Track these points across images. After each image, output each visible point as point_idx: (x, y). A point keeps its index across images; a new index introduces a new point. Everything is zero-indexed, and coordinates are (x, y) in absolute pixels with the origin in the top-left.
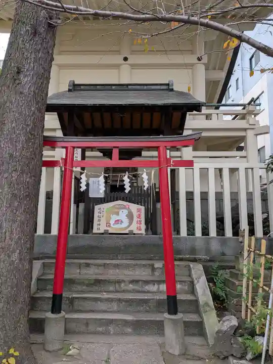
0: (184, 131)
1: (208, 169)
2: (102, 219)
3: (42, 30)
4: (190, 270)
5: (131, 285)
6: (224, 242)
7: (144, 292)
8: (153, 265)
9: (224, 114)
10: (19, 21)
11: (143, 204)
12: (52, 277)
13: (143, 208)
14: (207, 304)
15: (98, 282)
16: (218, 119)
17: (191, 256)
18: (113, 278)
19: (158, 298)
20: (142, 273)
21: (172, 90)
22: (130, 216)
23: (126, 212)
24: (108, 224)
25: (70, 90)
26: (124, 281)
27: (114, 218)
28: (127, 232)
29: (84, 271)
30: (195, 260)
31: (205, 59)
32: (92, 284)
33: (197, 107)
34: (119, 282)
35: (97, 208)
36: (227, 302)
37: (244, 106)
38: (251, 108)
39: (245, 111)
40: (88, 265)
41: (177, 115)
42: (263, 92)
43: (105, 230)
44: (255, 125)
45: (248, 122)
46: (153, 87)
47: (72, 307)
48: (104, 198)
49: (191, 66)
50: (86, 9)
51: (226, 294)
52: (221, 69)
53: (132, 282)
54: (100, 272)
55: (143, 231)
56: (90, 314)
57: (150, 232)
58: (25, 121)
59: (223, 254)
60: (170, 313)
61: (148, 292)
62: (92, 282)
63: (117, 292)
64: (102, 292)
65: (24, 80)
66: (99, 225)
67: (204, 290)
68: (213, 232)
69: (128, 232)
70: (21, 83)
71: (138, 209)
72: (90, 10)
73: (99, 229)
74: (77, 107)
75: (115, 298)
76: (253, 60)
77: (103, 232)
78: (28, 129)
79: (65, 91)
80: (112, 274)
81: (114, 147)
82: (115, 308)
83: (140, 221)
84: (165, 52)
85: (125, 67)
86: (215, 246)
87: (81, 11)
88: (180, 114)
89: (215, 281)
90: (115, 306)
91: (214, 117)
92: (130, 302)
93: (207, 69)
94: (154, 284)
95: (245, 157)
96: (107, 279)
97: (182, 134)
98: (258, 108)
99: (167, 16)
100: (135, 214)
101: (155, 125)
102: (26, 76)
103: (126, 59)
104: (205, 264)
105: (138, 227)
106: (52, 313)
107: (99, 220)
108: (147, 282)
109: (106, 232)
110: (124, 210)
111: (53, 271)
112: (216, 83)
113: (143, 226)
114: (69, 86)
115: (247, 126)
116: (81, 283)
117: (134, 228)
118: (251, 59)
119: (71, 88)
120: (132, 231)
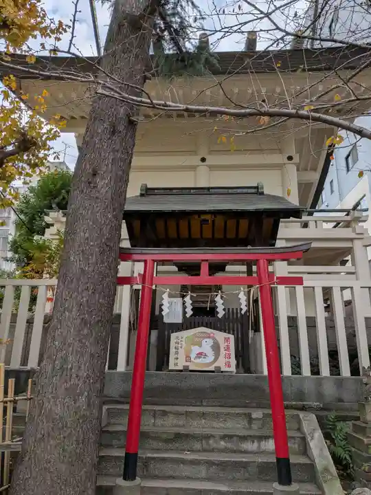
0: (277, 241)
1: (313, 288)
2: (180, 350)
3: (121, 128)
4: (299, 422)
5: (222, 443)
6: (340, 383)
7: (241, 452)
8: (250, 415)
9: (324, 221)
10: (95, 119)
11: (231, 332)
12: (125, 429)
13: (232, 337)
14: (326, 470)
15: (178, 437)
16: (316, 227)
17: (298, 403)
18: (197, 431)
19: (260, 461)
20: (237, 426)
21: (262, 193)
22: (216, 348)
23: (210, 342)
24: (188, 358)
25: (142, 195)
26: (213, 436)
27: (196, 350)
28: (212, 368)
29: (159, 422)
30: (303, 408)
31: (296, 159)
32: (171, 439)
33: (295, 213)
34: (208, 437)
35: (173, 336)
36: (353, 467)
37: (348, 212)
38: (356, 214)
39: (348, 218)
40: (165, 413)
41: (267, 223)
42: (365, 196)
43: (184, 366)
44: (362, 234)
45: (354, 230)
46: (239, 191)
47: (147, 471)
48: (182, 324)
49: (280, 167)
50: (174, 104)
51: (350, 456)
52: (315, 170)
53: (224, 437)
54: (181, 423)
55: (233, 369)
56: (169, 481)
57: (241, 369)
58: (101, 230)
59: (341, 400)
60: (281, 483)
61: (246, 452)
62: (172, 437)
63: (205, 450)
64: (184, 450)
65: (101, 183)
66: (177, 359)
67: (321, 450)
68: (325, 370)
69: (213, 370)
70: (97, 187)
71: (225, 338)
72: (180, 105)
73: (176, 364)
74: (152, 213)
75: (202, 460)
76: (350, 159)
77: (182, 368)
78: (103, 241)
79: (137, 196)
80: (197, 427)
81: (203, 260)
82: (203, 474)
83: (229, 355)
84: (261, 151)
85: (203, 169)
86: (329, 390)
87: (170, 106)
88: (272, 220)
89: (334, 437)
90: (203, 471)
91: (312, 224)
92: (223, 465)
93: (298, 170)
94: (253, 442)
95: (353, 273)
96: (191, 433)
97: (274, 245)
98: (364, 214)
99: (271, 110)
100: (222, 345)
101: (242, 235)
102: (103, 178)
103: (203, 160)
104: (318, 413)
105: (227, 362)
106: (125, 479)
107: (177, 353)
108: (244, 438)
109: (186, 369)
110: (207, 340)
111: (126, 420)
112: (309, 185)
113: (233, 362)
114: (141, 190)
115: (353, 235)
116: (157, 438)
117: (221, 363)
118: (347, 158)
119: (143, 192)
120: (220, 367)
